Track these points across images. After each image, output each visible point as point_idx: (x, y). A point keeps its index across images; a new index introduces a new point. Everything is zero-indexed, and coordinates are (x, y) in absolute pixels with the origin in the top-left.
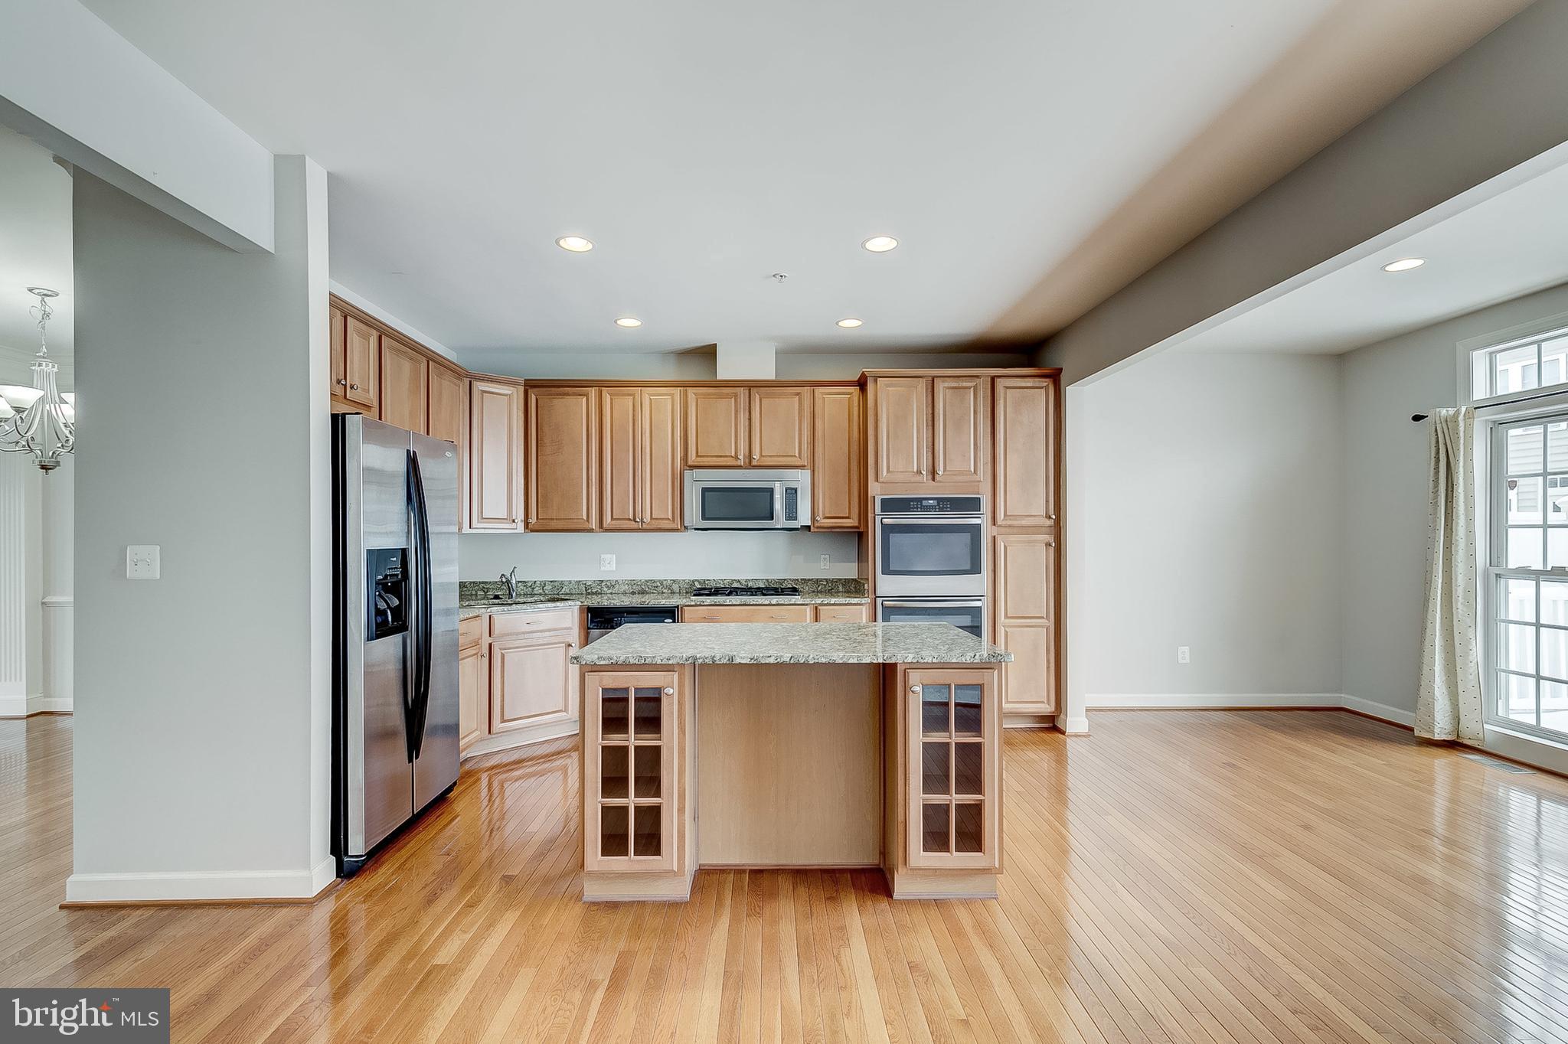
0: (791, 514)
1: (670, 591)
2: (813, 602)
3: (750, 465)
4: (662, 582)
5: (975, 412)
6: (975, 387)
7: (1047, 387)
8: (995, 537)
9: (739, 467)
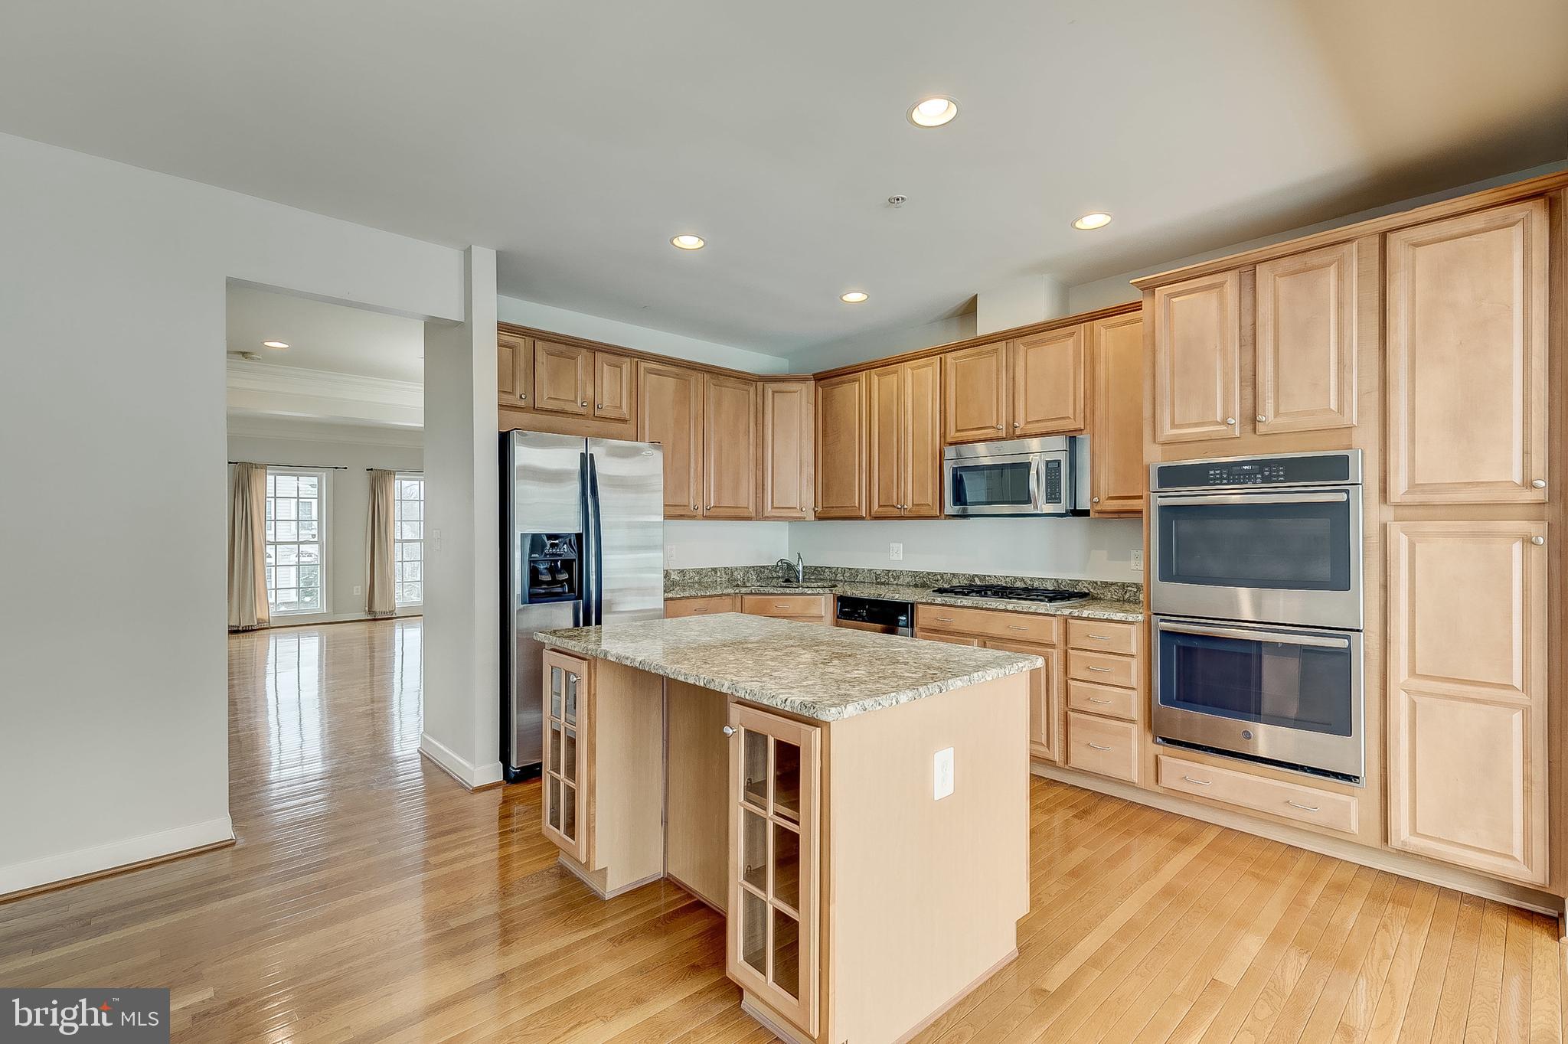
0: (1054, 495)
2: (1059, 613)
8: (1385, 525)
9: (1001, 439)
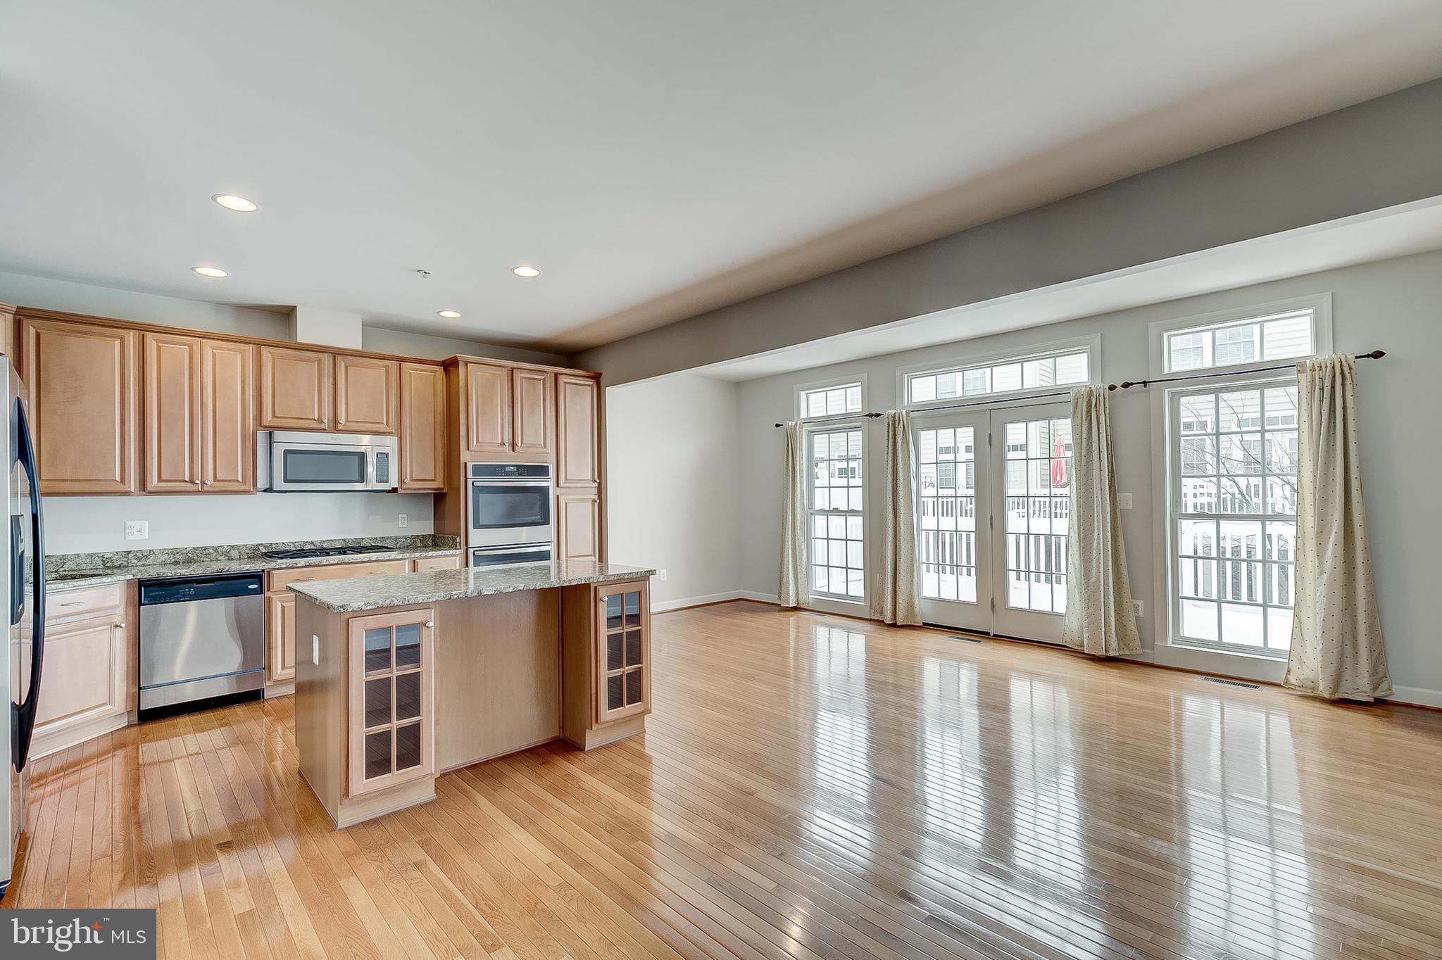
0: (382, 477)
1: (226, 558)
2: (413, 556)
3: (335, 428)
4: (215, 549)
5: (544, 399)
6: (544, 380)
7: (592, 386)
8: (558, 496)
9: (323, 430)
